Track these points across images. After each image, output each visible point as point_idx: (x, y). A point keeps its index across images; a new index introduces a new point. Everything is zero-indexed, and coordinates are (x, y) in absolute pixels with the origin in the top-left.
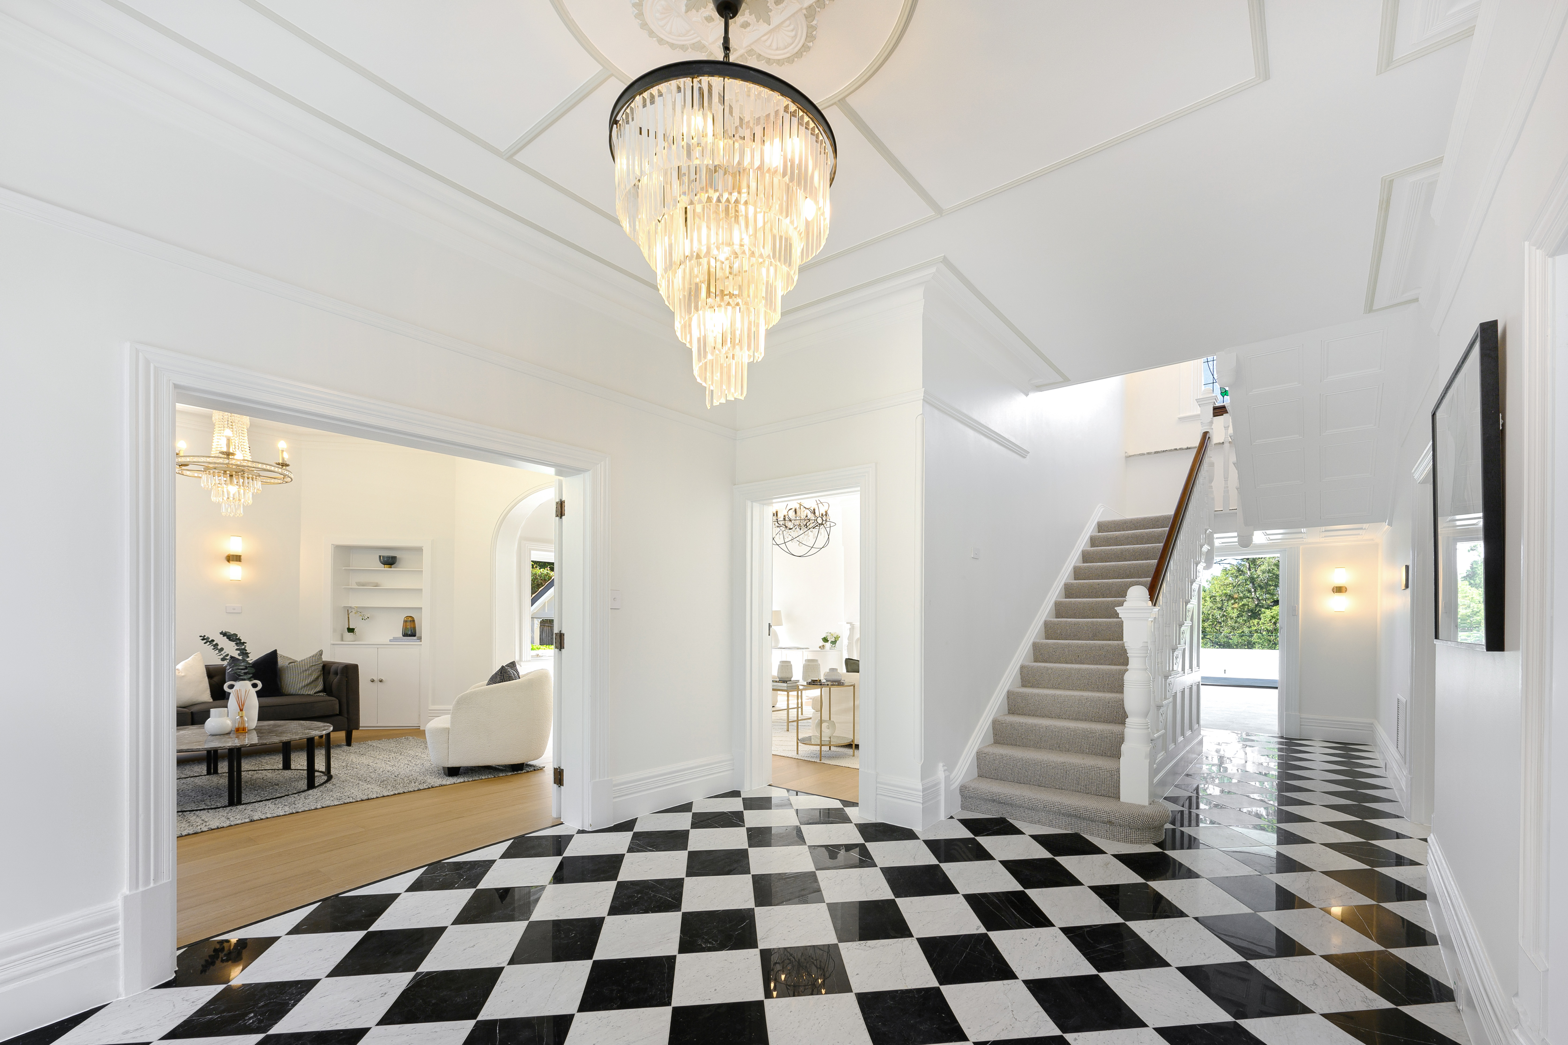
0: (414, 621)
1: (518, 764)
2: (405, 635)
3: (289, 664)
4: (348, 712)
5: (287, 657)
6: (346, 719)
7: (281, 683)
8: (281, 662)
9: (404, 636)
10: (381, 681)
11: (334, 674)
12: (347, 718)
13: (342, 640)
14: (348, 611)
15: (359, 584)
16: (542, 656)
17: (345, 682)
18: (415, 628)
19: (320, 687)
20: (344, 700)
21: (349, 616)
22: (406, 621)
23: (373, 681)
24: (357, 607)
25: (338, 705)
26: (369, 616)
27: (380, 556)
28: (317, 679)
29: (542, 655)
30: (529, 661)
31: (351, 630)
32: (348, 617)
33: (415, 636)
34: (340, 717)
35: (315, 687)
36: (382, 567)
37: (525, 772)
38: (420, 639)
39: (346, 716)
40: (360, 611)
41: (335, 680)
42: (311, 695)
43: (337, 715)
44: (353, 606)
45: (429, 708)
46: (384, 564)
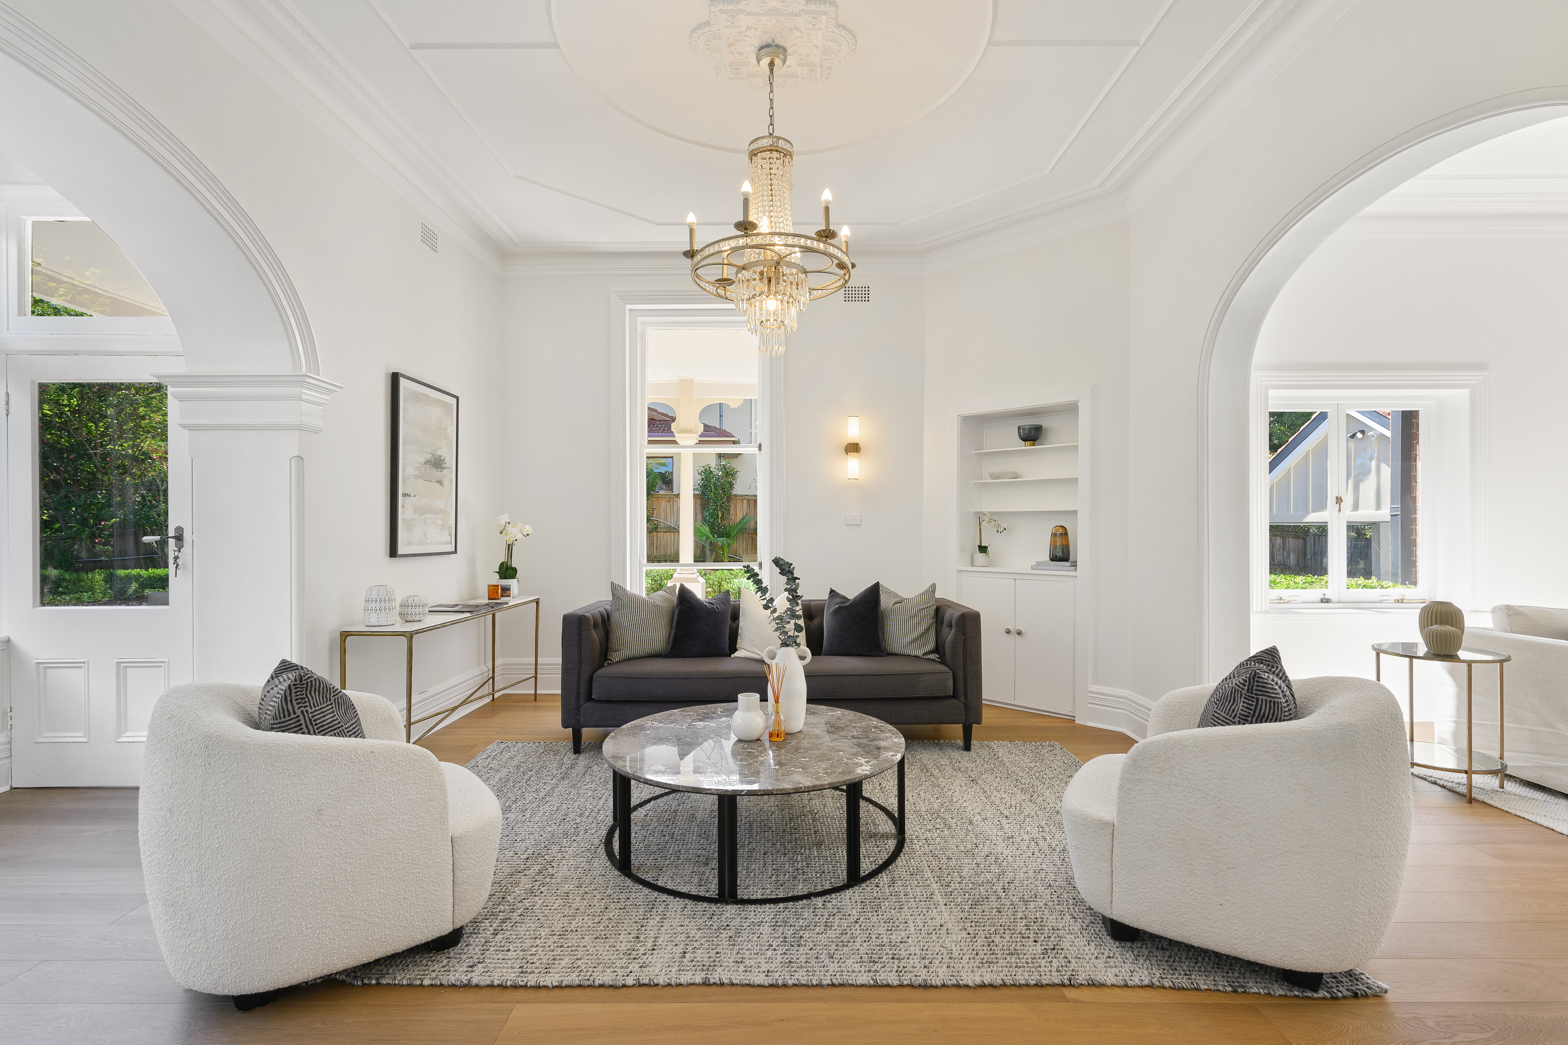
0: (1066, 534)
1: (1306, 973)
2: (1054, 558)
3: (893, 605)
4: (966, 694)
5: (894, 593)
6: (963, 705)
7: (883, 634)
8: (885, 601)
9: (1052, 559)
10: (1019, 633)
11: (949, 626)
12: (965, 704)
13: (973, 565)
14: (980, 518)
15: (994, 476)
16: (1289, 602)
17: (962, 642)
18: (1067, 546)
19: (931, 645)
20: (960, 674)
21: (982, 527)
22: (1055, 534)
23: (1008, 632)
24: (990, 513)
25: (952, 680)
26: (1005, 526)
27: (1019, 428)
28: (927, 630)
29: (1289, 599)
30: (1265, 612)
31: (983, 549)
32: (980, 529)
33: (1067, 560)
34: (954, 701)
35: (925, 645)
36: (1022, 446)
37: (1324, 998)
38: (1074, 565)
39: (964, 701)
40: (995, 516)
41: (950, 636)
42: (919, 657)
43: (950, 697)
44: (985, 510)
45: (1089, 689)
46: (1025, 440)
